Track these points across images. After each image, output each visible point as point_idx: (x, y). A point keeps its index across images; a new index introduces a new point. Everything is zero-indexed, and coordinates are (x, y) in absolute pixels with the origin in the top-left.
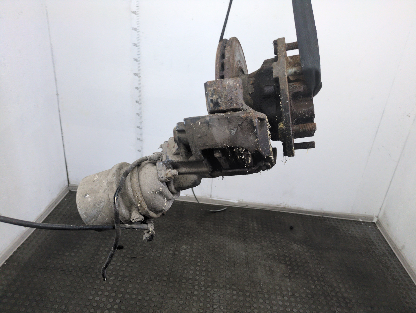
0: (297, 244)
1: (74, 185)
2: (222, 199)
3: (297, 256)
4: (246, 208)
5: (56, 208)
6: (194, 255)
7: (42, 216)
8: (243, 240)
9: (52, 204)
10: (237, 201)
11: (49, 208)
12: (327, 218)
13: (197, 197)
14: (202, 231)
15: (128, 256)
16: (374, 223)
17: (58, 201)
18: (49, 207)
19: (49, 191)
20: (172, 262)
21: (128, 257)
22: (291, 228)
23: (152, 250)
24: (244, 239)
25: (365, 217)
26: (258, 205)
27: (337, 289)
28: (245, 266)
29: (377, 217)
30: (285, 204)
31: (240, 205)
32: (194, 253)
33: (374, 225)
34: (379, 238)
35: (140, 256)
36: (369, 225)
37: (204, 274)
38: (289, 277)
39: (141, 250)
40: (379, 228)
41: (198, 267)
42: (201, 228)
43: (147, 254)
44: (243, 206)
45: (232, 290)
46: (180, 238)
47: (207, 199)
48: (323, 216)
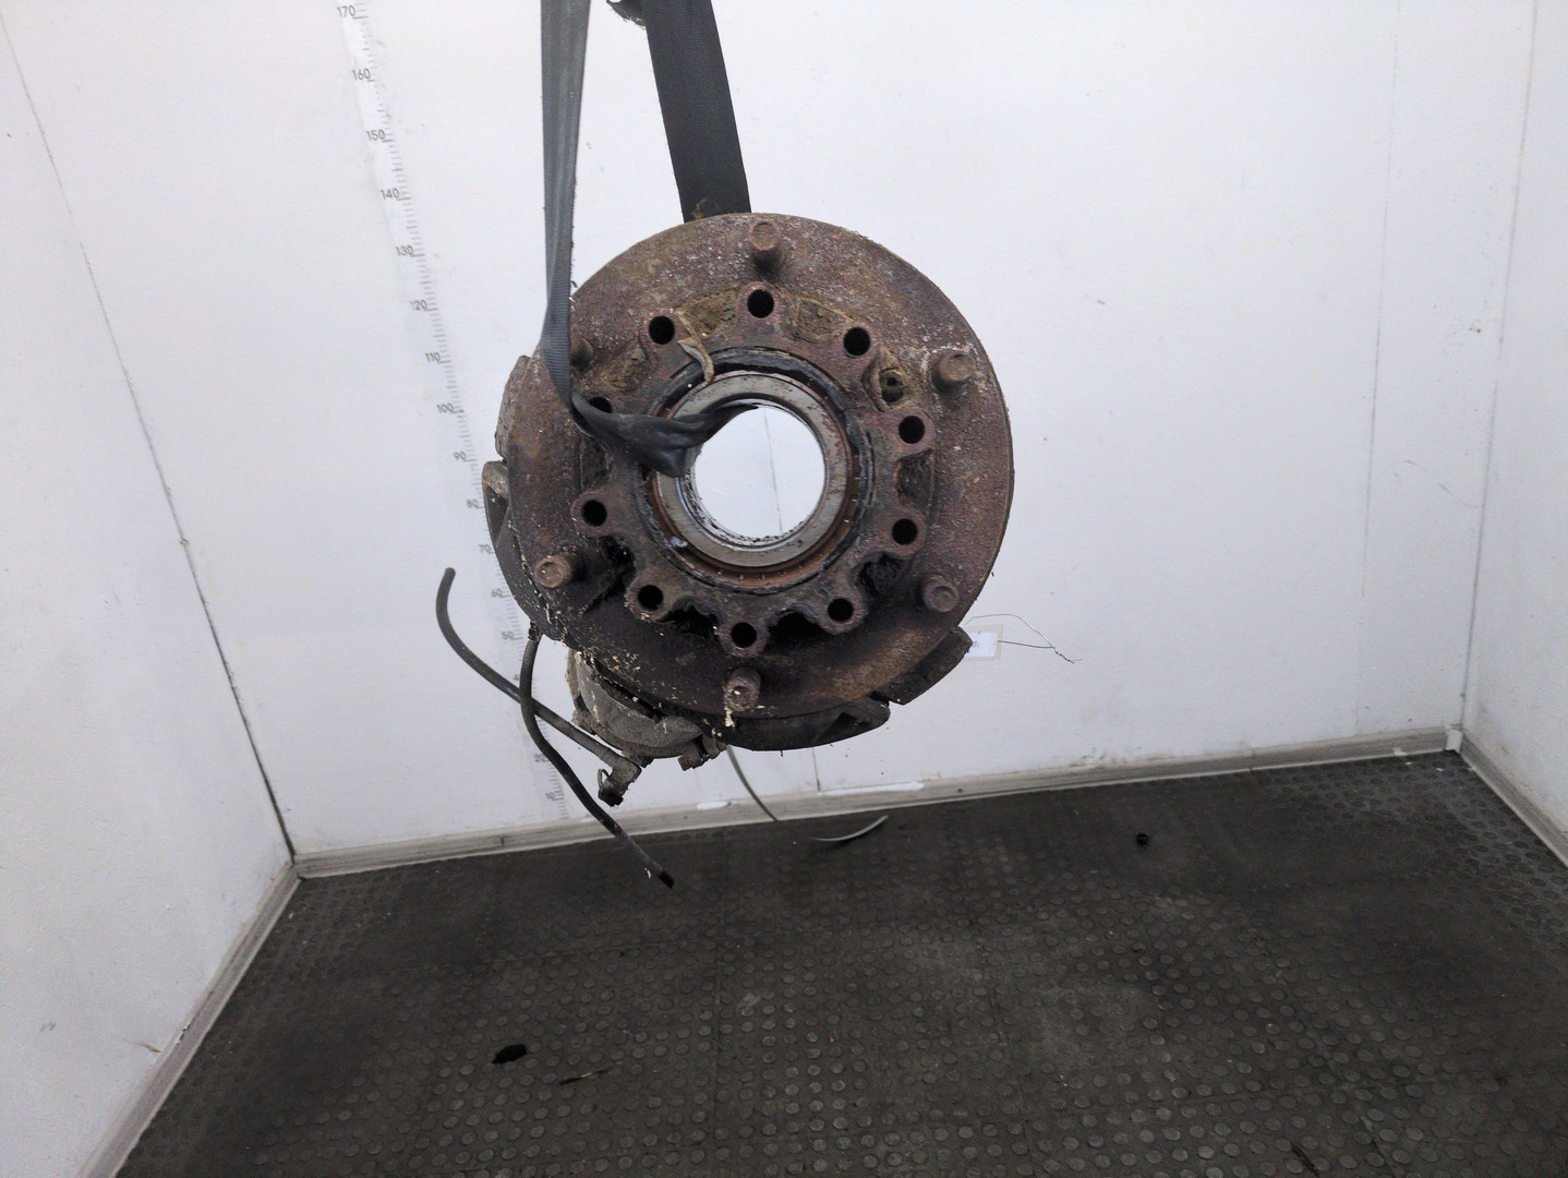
0: (1174, 897)
1: (312, 857)
2: (860, 787)
3: (1183, 944)
4: (961, 799)
5: (259, 954)
6: (791, 1023)
7: (214, 996)
8: (967, 922)
9: (244, 942)
10: (919, 782)
11: (232, 961)
12: (1271, 771)
13: (763, 800)
14: (808, 925)
15: (551, 1077)
16: (1453, 752)
17: (264, 926)
18: (235, 956)
19: (223, 896)
20: (714, 1064)
21: (548, 1084)
22: (1142, 840)
23: (635, 1038)
24: (971, 922)
25: (1413, 739)
26: (1002, 782)
27: (1356, 1036)
28: (988, 1022)
29: (1460, 727)
30: (1099, 754)
31: (930, 797)
32: (790, 1015)
33: (1453, 763)
34: (1484, 805)
35: (594, 1069)
36: (1435, 765)
37: (839, 1085)
38: (1163, 1029)
39: (592, 1045)
40: (1474, 768)
41: (813, 1067)
42: (803, 912)
43: (617, 1055)
44: (946, 795)
45: (955, 1128)
46: (731, 970)
47: (808, 800)
48: (1254, 769)
